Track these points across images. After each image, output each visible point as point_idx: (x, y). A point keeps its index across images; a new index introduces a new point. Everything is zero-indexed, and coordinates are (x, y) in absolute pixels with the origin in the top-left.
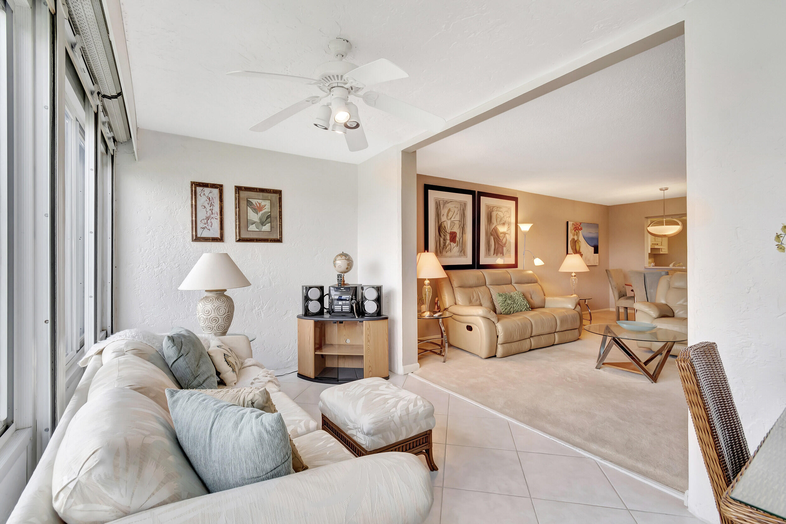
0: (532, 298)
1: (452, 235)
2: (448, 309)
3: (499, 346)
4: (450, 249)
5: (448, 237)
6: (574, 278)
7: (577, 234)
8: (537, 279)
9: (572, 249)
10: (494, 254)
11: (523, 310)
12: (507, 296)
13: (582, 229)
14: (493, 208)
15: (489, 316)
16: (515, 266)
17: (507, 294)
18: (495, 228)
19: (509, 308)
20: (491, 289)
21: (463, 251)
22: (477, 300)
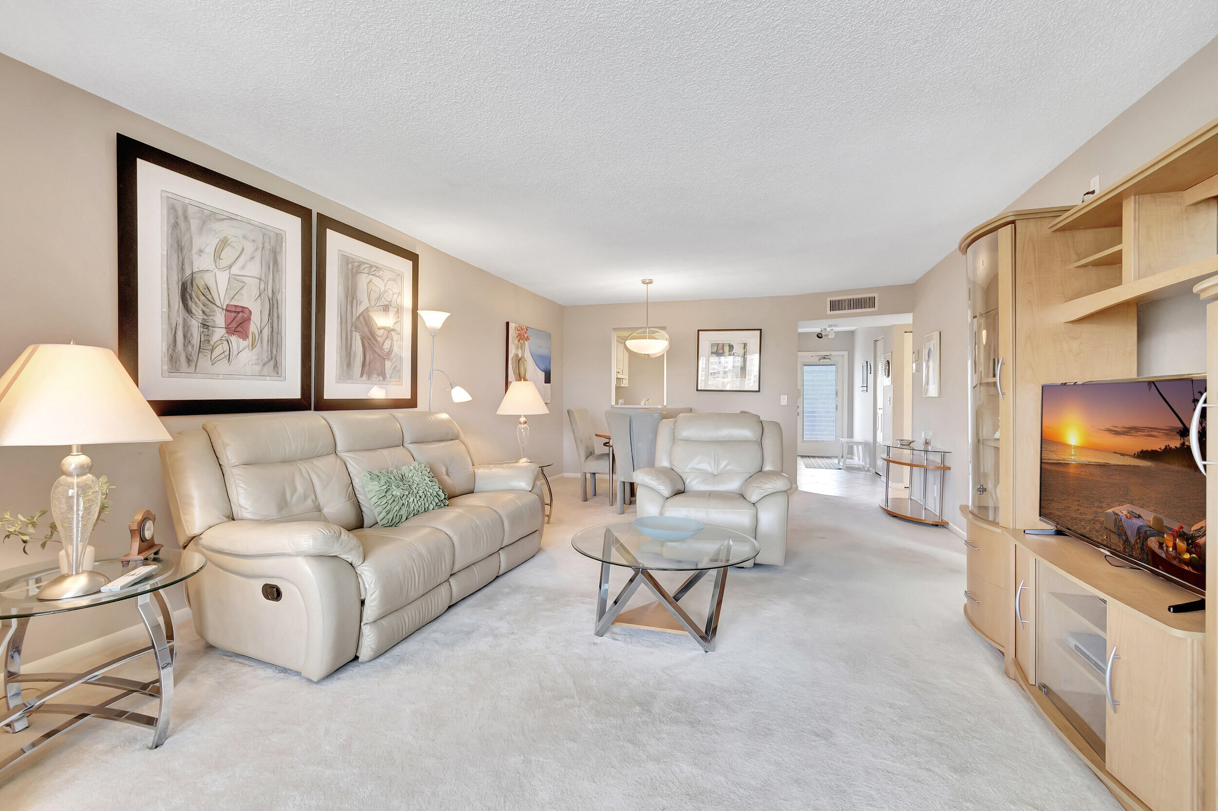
0: (448, 475)
1: (233, 315)
2: (201, 539)
3: (367, 630)
4: (227, 353)
5: (220, 319)
6: (523, 426)
7: (522, 347)
8: (458, 431)
9: (514, 373)
10: (362, 376)
11: (431, 507)
12: (393, 478)
13: (529, 340)
14: (359, 266)
15: (335, 550)
16: (411, 403)
17: (392, 473)
18: (365, 314)
19: (397, 508)
20: (351, 461)
21: (274, 363)
22: (305, 497)
